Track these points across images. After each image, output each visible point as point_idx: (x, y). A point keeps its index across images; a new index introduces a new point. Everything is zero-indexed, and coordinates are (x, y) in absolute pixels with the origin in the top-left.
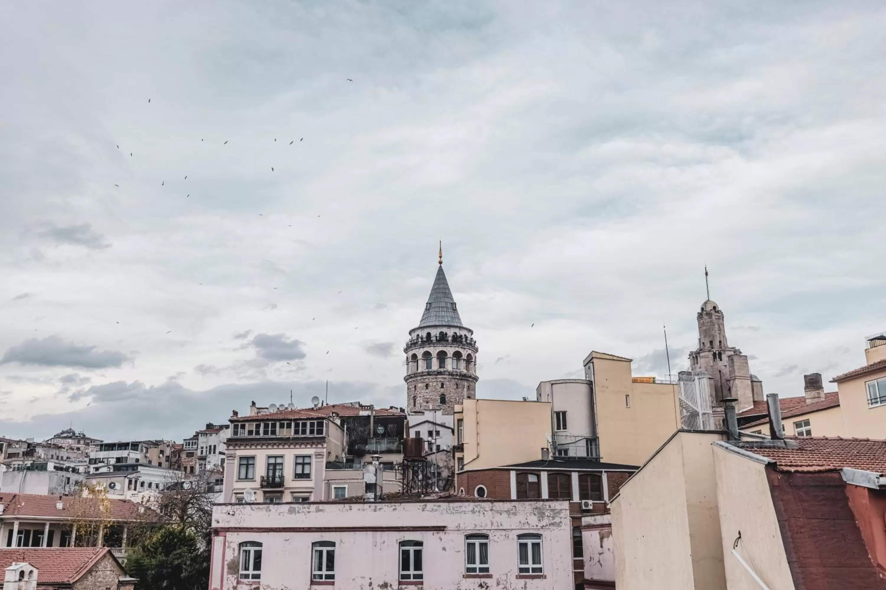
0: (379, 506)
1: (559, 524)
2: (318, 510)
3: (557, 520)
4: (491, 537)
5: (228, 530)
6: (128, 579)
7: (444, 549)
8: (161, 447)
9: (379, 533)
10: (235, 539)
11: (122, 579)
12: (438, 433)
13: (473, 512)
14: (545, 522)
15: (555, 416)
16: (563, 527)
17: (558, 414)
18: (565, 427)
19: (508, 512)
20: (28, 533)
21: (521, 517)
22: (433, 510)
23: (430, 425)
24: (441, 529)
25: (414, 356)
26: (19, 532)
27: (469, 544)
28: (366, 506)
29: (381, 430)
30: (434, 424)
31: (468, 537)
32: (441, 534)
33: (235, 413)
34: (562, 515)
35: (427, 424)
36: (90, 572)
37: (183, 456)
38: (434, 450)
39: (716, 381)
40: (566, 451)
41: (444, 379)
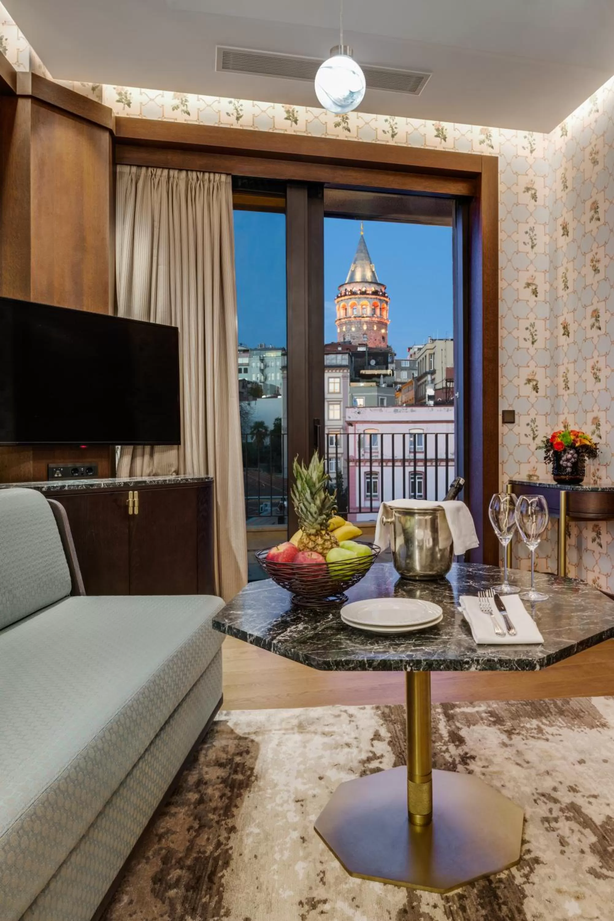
5: (357, 422)
10: (361, 427)
41: (366, 322)
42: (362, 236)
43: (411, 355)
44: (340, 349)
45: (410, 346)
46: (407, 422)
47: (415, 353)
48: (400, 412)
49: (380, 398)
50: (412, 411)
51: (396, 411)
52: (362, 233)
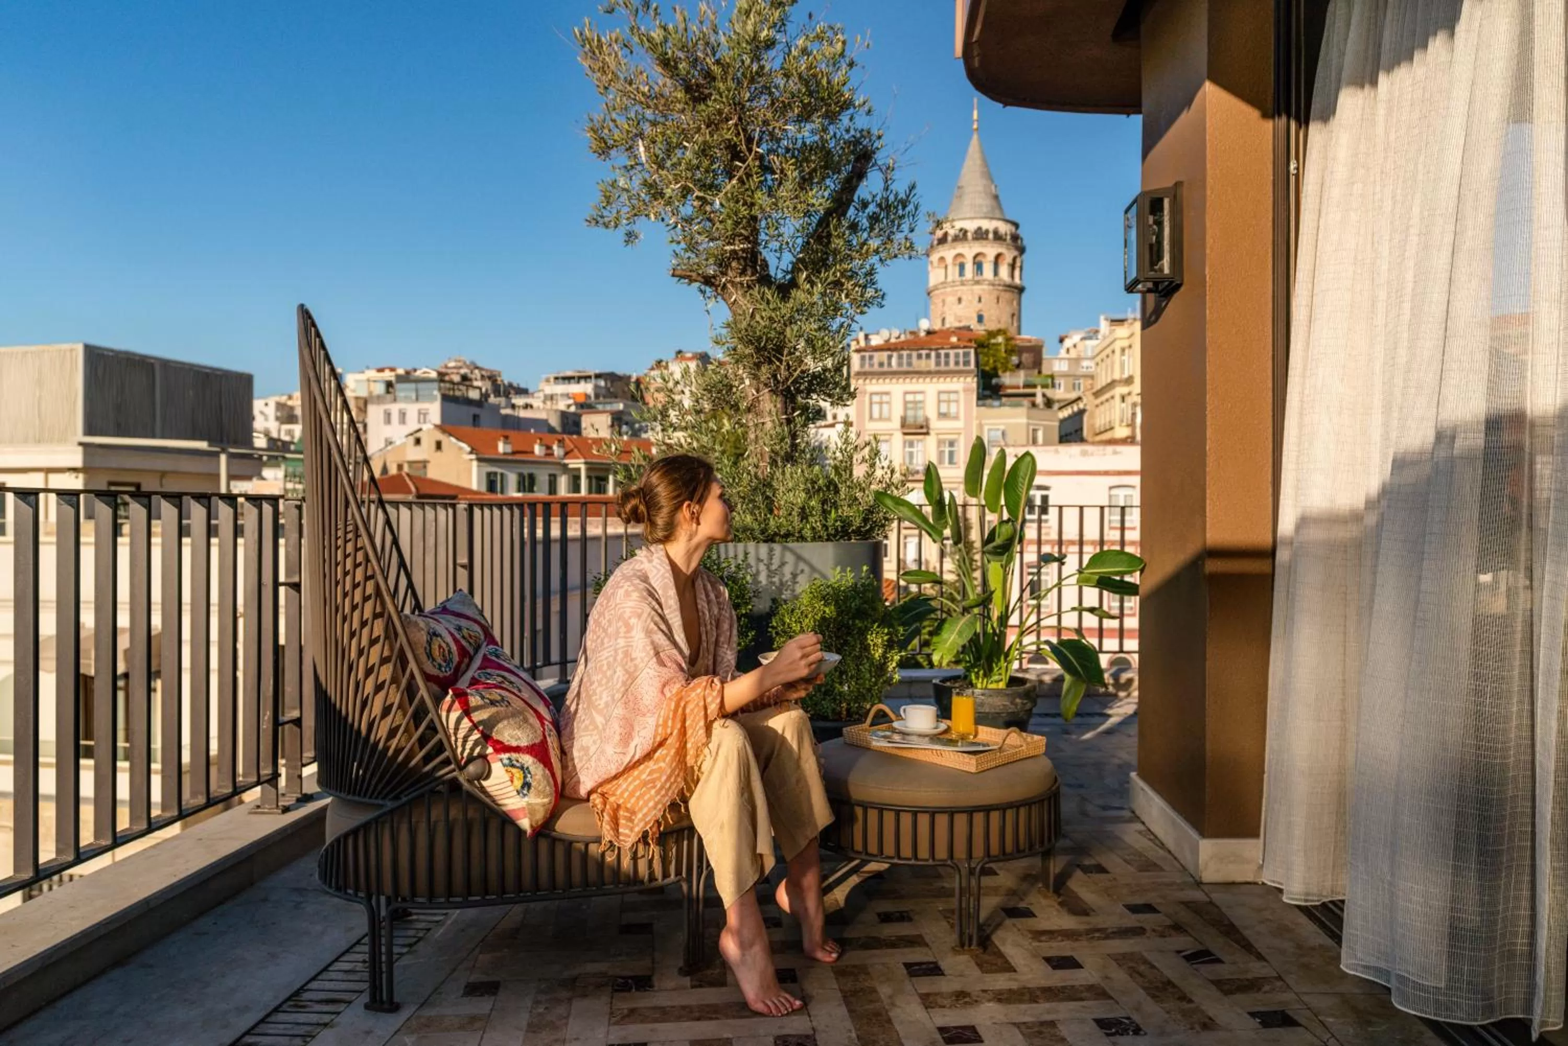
25: (942, 260)
29: (1015, 359)
43: (1068, 351)
44: (954, 339)
45: (1063, 334)
46: (1106, 473)
47: (1075, 346)
48: (1092, 454)
49: (1031, 428)
50: (1115, 453)
51: (1084, 453)
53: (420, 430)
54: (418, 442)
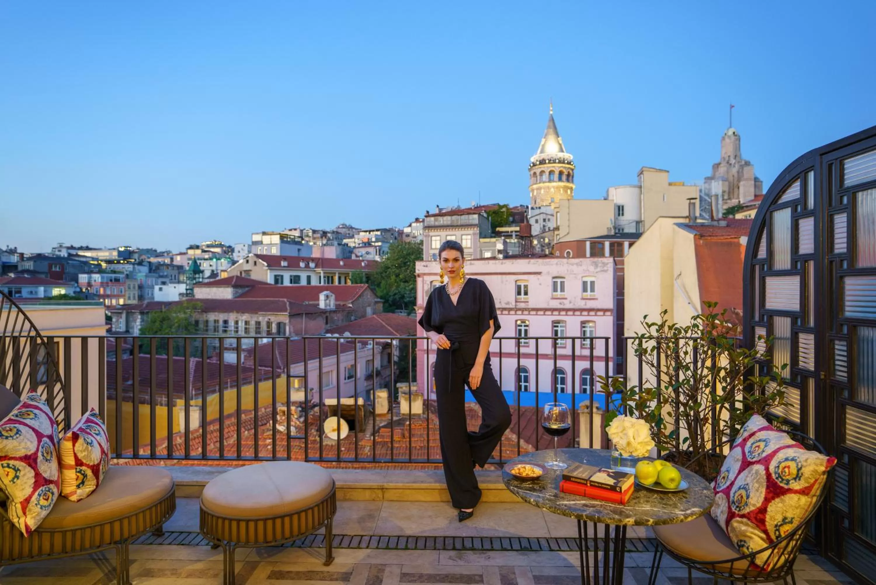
0: (504, 261)
1: (606, 271)
2: (471, 264)
3: (605, 268)
4: (566, 277)
5: (425, 274)
6: (379, 300)
7: (540, 284)
8: (392, 232)
9: (504, 276)
10: (428, 279)
11: (376, 300)
12: (549, 220)
13: (557, 264)
14: (599, 269)
15: (617, 208)
16: (609, 272)
17: (619, 207)
18: (623, 215)
19: (577, 264)
20: (328, 277)
21: (584, 267)
22: (534, 264)
23: (544, 215)
24: (539, 273)
25: (535, 173)
26: (324, 277)
27: (554, 282)
28: (497, 261)
29: (511, 219)
30: (546, 214)
31: (554, 278)
32: (539, 276)
33: (428, 212)
34: (608, 266)
35: (542, 215)
36: (360, 296)
37: (404, 236)
38: (547, 230)
39: (730, 183)
40: (623, 230)
41: (553, 187)
42: (551, 115)
52: (551, 112)
53: (248, 257)
54: (247, 262)
